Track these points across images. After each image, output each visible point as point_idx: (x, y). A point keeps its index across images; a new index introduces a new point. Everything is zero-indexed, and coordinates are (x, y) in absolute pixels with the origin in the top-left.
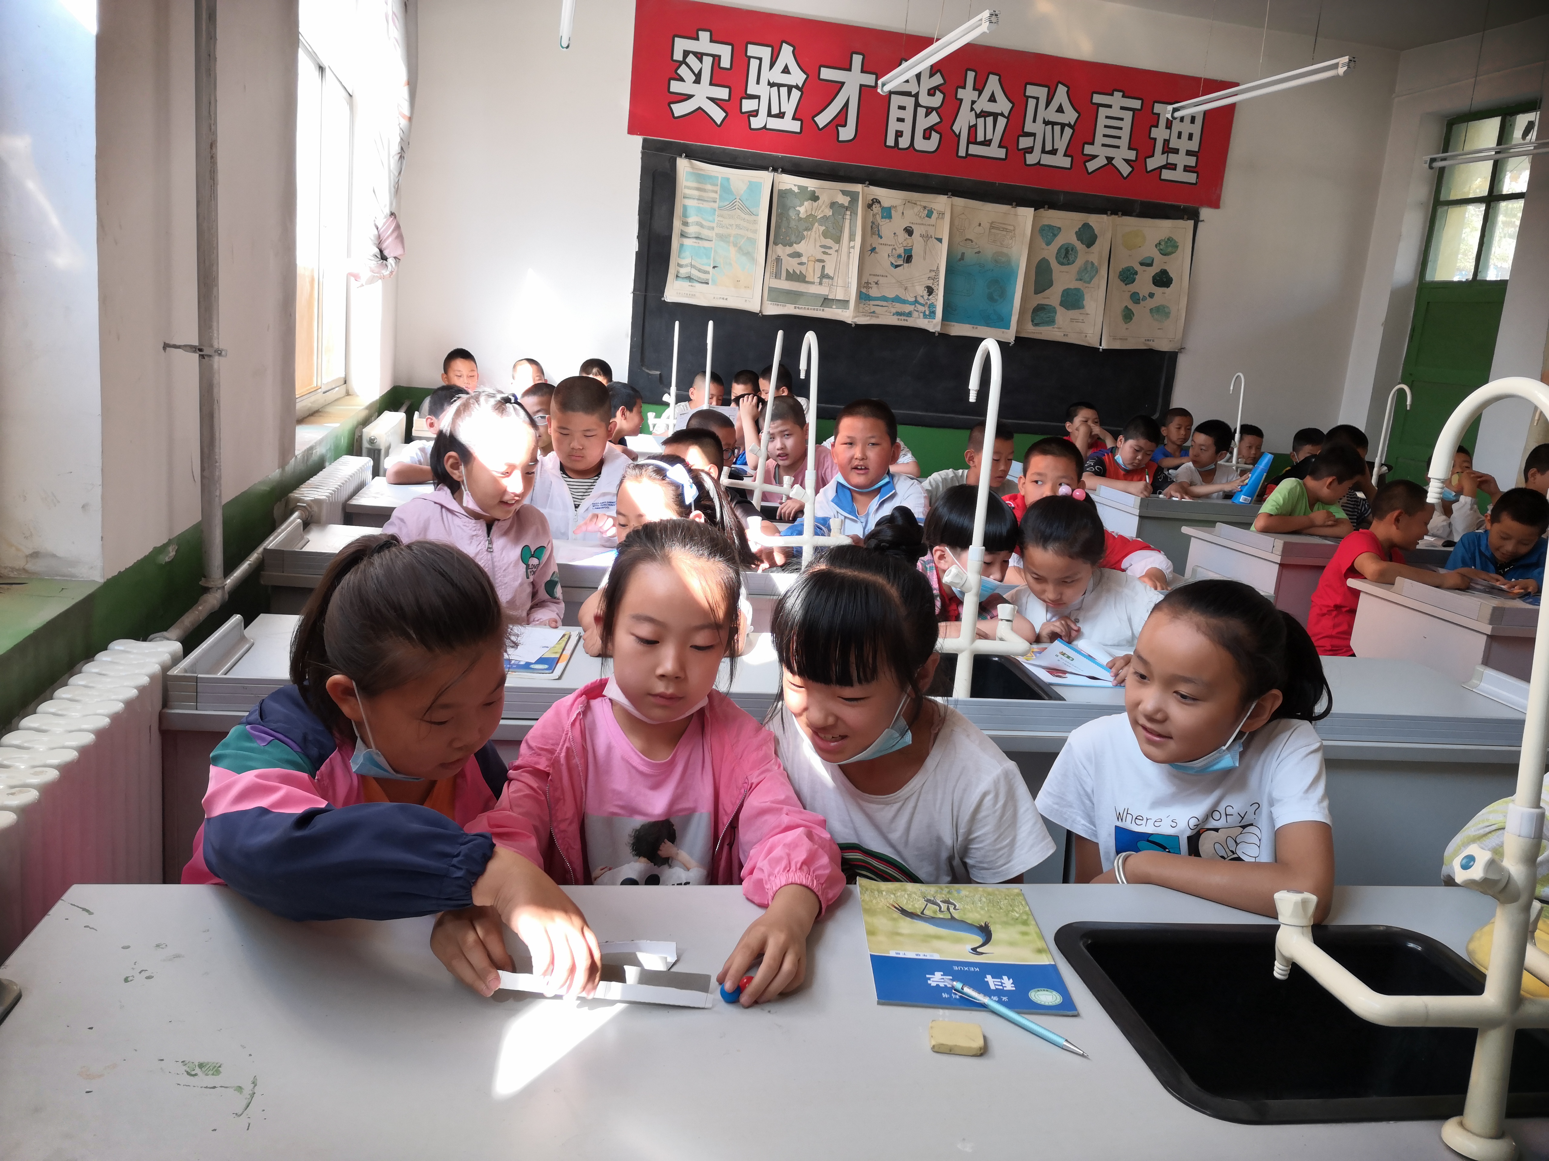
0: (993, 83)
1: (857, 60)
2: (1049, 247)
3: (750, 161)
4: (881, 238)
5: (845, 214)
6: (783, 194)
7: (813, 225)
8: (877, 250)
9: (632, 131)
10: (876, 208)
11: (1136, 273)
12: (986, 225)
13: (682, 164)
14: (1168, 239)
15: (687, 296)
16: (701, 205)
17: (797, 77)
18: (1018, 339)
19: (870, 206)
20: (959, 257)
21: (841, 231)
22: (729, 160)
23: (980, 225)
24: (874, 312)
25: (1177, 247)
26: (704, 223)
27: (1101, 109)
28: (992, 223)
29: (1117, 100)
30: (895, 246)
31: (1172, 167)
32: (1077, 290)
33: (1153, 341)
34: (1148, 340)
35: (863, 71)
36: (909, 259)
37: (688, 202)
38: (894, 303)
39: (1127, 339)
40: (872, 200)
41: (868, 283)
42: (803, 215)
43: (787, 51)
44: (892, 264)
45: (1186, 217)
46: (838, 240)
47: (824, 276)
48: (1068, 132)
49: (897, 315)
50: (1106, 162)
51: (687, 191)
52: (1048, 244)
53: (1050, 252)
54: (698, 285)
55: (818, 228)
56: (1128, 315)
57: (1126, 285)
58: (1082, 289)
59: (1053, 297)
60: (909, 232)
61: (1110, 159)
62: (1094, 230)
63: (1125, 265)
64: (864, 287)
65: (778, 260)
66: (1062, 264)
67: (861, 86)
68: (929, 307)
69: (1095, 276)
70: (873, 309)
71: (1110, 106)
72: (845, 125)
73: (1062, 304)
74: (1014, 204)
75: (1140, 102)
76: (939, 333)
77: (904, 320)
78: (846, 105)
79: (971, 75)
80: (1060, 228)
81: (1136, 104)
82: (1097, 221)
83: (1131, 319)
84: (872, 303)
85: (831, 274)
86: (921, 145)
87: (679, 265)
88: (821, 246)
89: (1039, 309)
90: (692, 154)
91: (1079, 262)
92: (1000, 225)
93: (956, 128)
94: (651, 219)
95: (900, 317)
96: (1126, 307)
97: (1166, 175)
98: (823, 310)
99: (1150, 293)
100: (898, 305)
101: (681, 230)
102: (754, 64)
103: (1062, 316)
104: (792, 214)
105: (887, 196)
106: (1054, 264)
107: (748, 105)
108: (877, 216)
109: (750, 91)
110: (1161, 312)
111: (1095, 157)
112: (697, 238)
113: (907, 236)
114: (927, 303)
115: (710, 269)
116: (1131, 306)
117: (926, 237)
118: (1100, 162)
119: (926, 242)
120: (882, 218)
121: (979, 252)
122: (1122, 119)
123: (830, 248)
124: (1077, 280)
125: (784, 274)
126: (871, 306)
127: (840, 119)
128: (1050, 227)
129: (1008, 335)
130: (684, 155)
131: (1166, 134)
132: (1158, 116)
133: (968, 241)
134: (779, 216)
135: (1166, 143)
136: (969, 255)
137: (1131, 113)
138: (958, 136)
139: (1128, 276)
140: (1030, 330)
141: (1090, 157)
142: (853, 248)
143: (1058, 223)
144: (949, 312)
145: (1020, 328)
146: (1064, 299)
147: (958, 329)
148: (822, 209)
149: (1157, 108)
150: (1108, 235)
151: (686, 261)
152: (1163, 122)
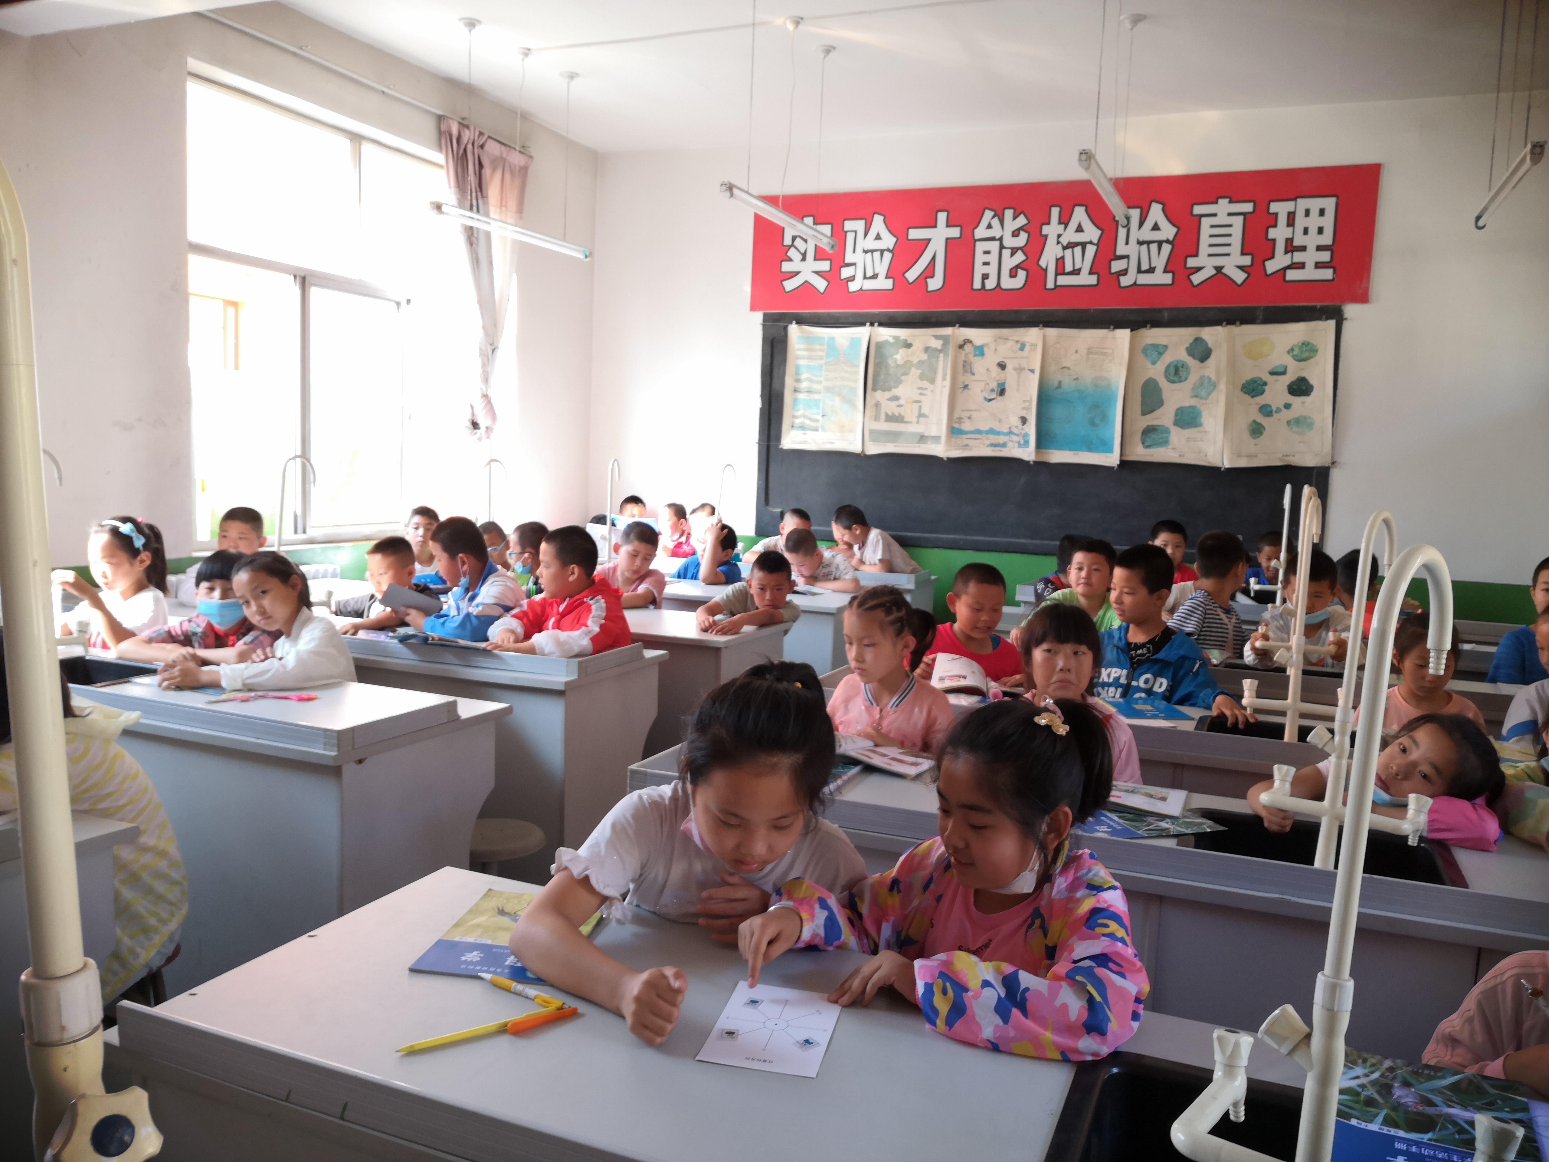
0: (1080, 214)
1: (942, 217)
2: (1155, 366)
3: (851, 320)
4: (974, 375)
5: (938, 357)
6: (880, 346)
7: (910, 369)
8: (970, 387)
9: (754, 308)
10: (968, 348)
11: (1265, 384)
12: (1083, 351)
13: (794, 329)
14: (1303, 344)
15: (801, 443)
16: (811, 364)
17: (889, 241)
18: (1124, 464)
19: (961, 347)
20: (1056, 385)
21: (935, 371)
22: (832, 321)
23: (1076, 352)
24: (967, 445)
25: (1316, 351)
26: (815, 379)
27: (1204, 220)
28: (1089, 349)
29: (1223, 206)
30: (989, 382)
31: (1301, 266)
32: (1193, 408)
33: (1294, 456)
34: (1286, 456)
35: (948, 226)
36: (1002, 392)
37: (802, 362)
38: (988, 435)
39: (1256, 456)
40: (964, 341)
41: (959, 418)
42: (900, 362)
43: (878, 220)
44: (985, 399)
45: (1324, 317)
46: (932, 381)
47: (921, 415)
48: (1167, 248)
49: (991, 447)
50: (1214, 272)
51: (800, 353)
52: (1154, 363)
53: (1156, 371)
54: (809, 433)
55: (915, 372)
56: (1257, 430)
57: (1253, 397)
58: (1199, 406)
59: (1164, 417)
60: (1002, 366)
61: (1219, 269)
62: (1206, 344)
63: (1249, 375)
64: (956, 422)
65: (877, 405)
66: (1173, 382)
67: (947, 239)
68: (1023, 437)
69: (1213, 390)
70: (967, 442)
71: (1215, 215)
72: (932, 276)
73: (1177, 423)
74: (1112, 327)
75: (1251, 204)
76: (1035, 462)
77: (998, 451)
78: (934, 258)
79: (1055, 211)
80: (1166, 346)
81: (1248, 207)
82: (1211, 334)
83: (1261, 434)
84: (965, 436)
85: (927, 413)
86: (1008, 283)
87: (794, 417)
88: (918, 388)
89: (1149, 431)
90: (801, 320)
91: (1193, 378)
92: (1098, 350)
93: (1043, 263)
94: (771, 379)
95: (994, 449)
96: (1254, 421)
97: (1292, 275)
98: (919, 447)
99: (1285, 404)
100: (992, 436)
101: (795, 387)
102: (850, 237)
103: (1177, 436)
104: (891, 362)
105: (978, 335)
106: (1163, 383)
107: (846, 273)
108: (970, 354)
109: (847, 261)
110: (1301, 423)
111: (1199, 269)
112: (808, 392)
113: (1000, 370)
114: (1021, 433)
115: (819, 417)
116: (1261, 419)
117: (1019, 370)
118: (1208, 272)
119: (1019, 374)
121: (1077, 379)
122: (1230, 226)
123: (926, 389)
124: (1192, 397)
125: (883, 417)
126: (964, 440)
127: (929, 271)
128: (1155, 346)
129: (1112, 459)
130: (794, 322)
131: (1288, 233)
132: (1276, 214)
133: (1065, 369)
134: (878, 365)
135: (1289, 241)
136: (1068, 383)
137: (1241, 218)
138: (1046, 270)
139: (1254, 388)
140: (1140, 453)
141: (1195, 270)
142: (945, 387)
143: (1163, 341)
144: (1043, 440)
145: (1127, 451)
146: (1178, 418)
147: (1058, 456)
148: (917, 354)
149: (1274, 207)
150: (1225, 347)
151: (800, 413)
152: (1282, 220)
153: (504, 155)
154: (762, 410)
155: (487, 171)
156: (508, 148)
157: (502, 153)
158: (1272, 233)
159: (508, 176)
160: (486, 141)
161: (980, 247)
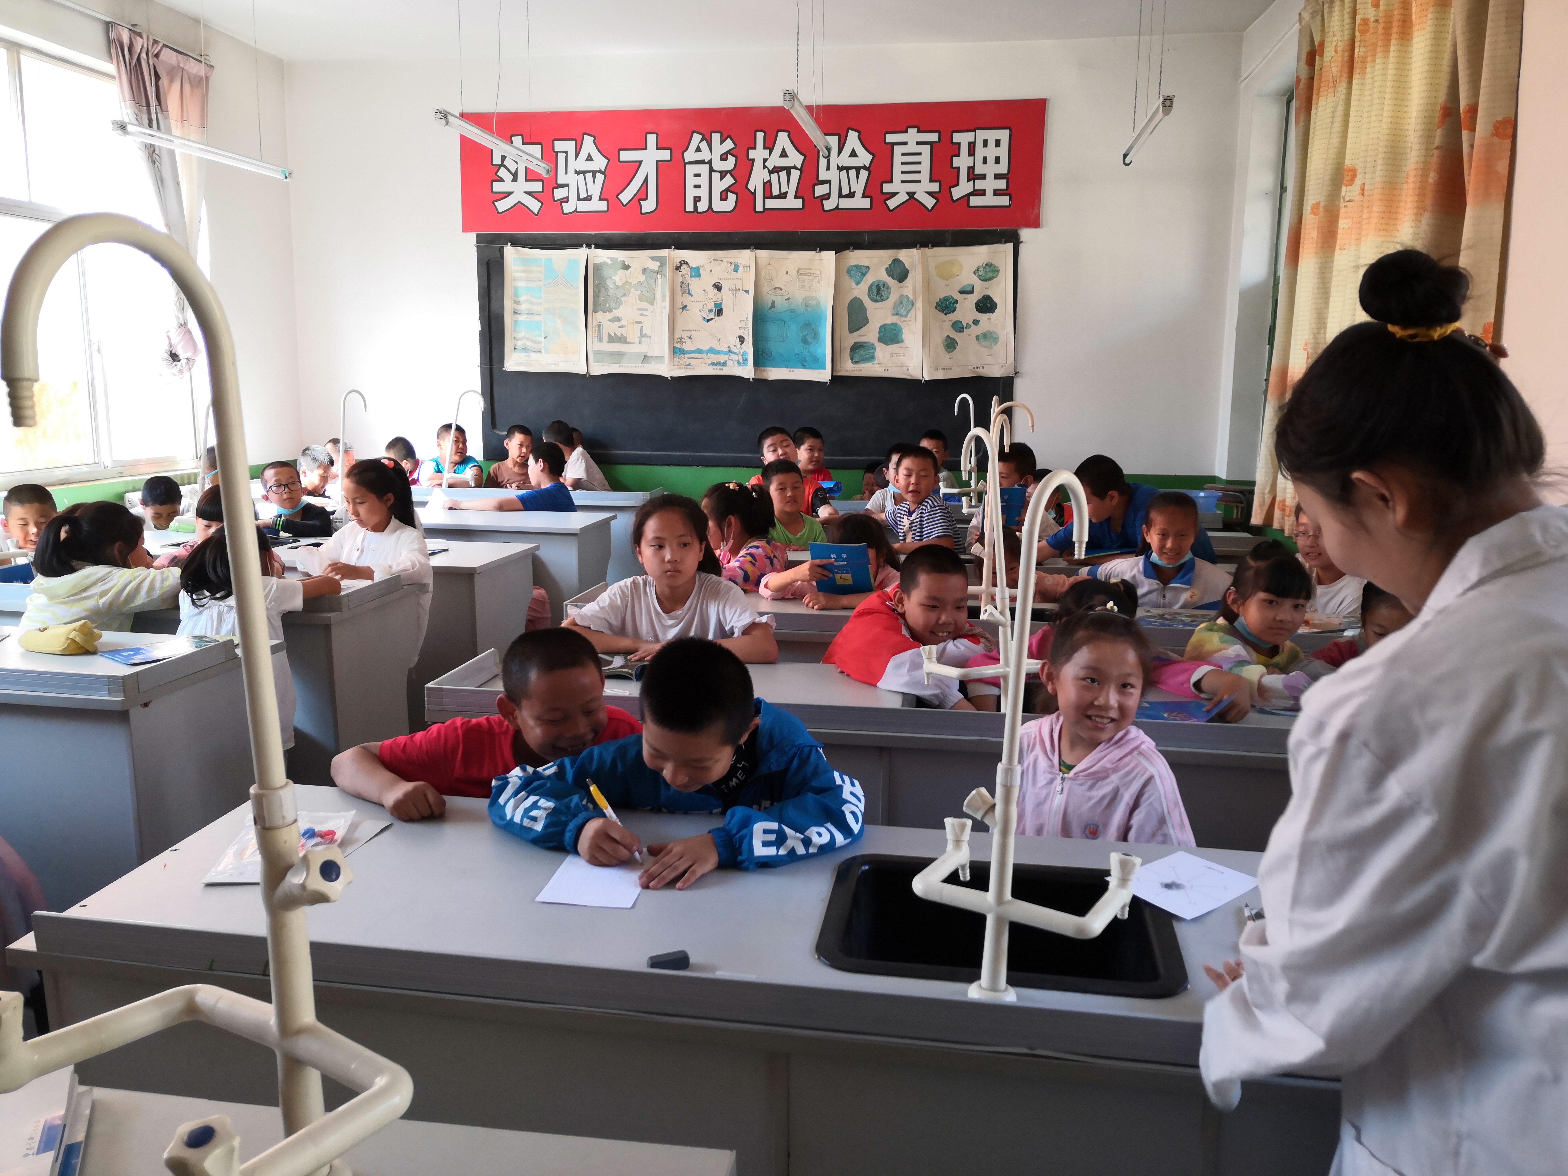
0: (783, 140)
1: (652, 139)
2: (859, 286)
3: (567, 242)
4: (692, 295)
5: (656, 278)
6: (597, 267)
7: (629, 291)
8: (688, 307)
9: (466, 229)
10: (684, 269)
11: (956, 302)
12: (793, 272)
13: (510, 251)
14: (987, 265)
15: (525, 365)
16: (529, 285)
17: (600, 162)
18: (835, 379)
19: (678, 268)
20: (770, 305)
21: (653, 292)
22: (546, 243)
23: (787, 273)
24: (689, 365)
25: (998, 271)
26: (535, 300)
27: (895, 147)
28: (799, 269)
29: (912, 135)
30: (706, 302)
31: (982, 193)
32: (895, 325)
33: (983, 368)
34: (977, 368)
35: (658, 148)
36: (720, 312)
37: (520, 284)
38: (709, 355)
39: (951, 368)
40: (680, 262)
41: (681, 338)
44: (704, 319)
45: (1003, 240)
46: (652, 302)
47: (643, 336)
48: (864, 174)
49: (713, 365)
50: (908, 198)
51: (517, 275)
52: (858, 283)
53: (860, 291)
54: (533, 355)
55: (634, 294)
56: (950, 345)
57: (946, 314)
58: (899, 323)
59: (870, 334)
60: (718, 287)
61: (911, 195)
62: (904, 265)
63: (942, 294)
64: (677, 342)
65: (599, 326)
66: (876, 301)
67: (657, 161)
68: (742, 356)
69: (912, 308)
70: (688, 361)
71: (905, 143)
72: (646, 199)
73: (880, 340)
74: (818, 249)
75: (937, 134)
76: (753, 379)
77: (720, 369)
78: (646, 180)
79: (760, 136)
80: (868, 267)
81: (934, 137)
82: (908, 256)
83: (955, 348)
84: (687, 356)
85: (649, 334)
86: (719, 206)
87: (515, 338)
88: (638, 309)
89: (857, 347)
90: (516, 242)
91: (893, 298)
92: (807, 271)
93: (751, 186)
94: (489, 302)
95: (716, 367)
96: (948, 336)
97: (975, 201)
98: (643, 366)
99: (974, 320)
100: (712, 356)
101: (514, 309)
102: (561, 157)
103: (882, 352)
104: (609, 283)
105: (694, 257)
106: (867, 302)
107: (559, 194)
108: (686, 276)
109: (560, 181)
110: (988, 337)
111: (894, 194)
112: (528, 314)
113: (716, 291)
114: (740, 352)
115: (542, 339)
116: (953, 335)
117: (735, 290)
118: (902, 198)
119: (734, 295)
120: (691, 277)
121: (789, 299)
122: (920, 154)
123: (646, 310)
124: (893, 315)
125: (606, 337)
126: (686, 359)
127: (642, 193)
128: (858, 267)
129: (824, 375)
130: (509, 244)
131: (969, 161)
132: (959, 144)
133: (777, 289)
134: (597, 287)
135: (971, 169)
136: (780, 302)
137: (929, 146)
138: (754, 194)
139: (946, 306)
140: (849, 368)
141: (889, 195)
142: (664, 307)
143: (865, 263)
144: (761, 358)
145: (838, 368)
146: (882, 334)
147: (775, 374)
148: (635, 276)
149: (957, 137)
150: (920, 268)
151: (522, 335)
152: (964, 149)
153: (182, 65)
154: (482, 333)
155: (164, 82)
156: (185, 57)
157: (179, 63)
158: (956, 162)
159: (187, 87)
160: (161, 49)
161: (691, 170)
